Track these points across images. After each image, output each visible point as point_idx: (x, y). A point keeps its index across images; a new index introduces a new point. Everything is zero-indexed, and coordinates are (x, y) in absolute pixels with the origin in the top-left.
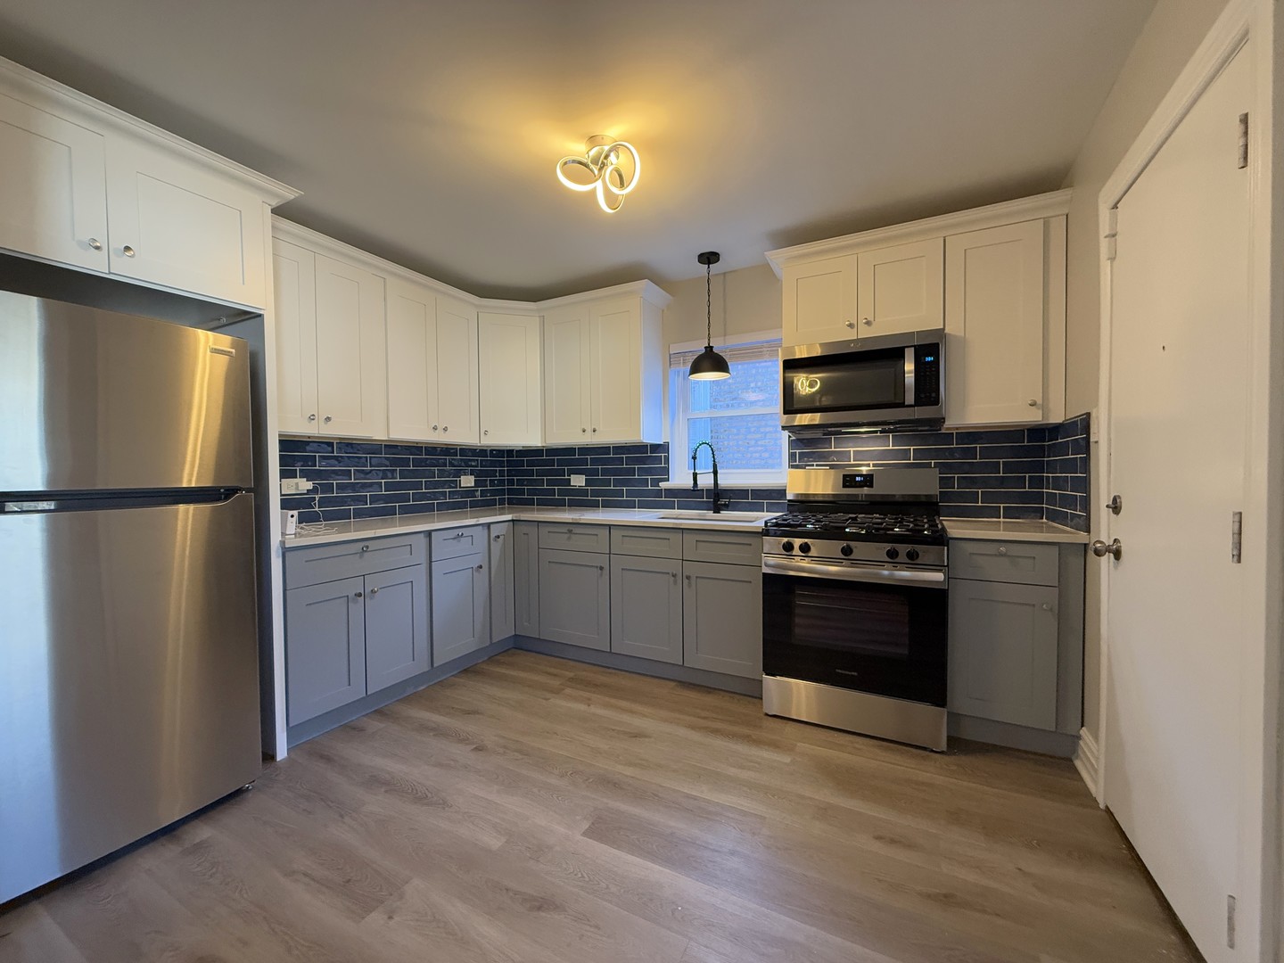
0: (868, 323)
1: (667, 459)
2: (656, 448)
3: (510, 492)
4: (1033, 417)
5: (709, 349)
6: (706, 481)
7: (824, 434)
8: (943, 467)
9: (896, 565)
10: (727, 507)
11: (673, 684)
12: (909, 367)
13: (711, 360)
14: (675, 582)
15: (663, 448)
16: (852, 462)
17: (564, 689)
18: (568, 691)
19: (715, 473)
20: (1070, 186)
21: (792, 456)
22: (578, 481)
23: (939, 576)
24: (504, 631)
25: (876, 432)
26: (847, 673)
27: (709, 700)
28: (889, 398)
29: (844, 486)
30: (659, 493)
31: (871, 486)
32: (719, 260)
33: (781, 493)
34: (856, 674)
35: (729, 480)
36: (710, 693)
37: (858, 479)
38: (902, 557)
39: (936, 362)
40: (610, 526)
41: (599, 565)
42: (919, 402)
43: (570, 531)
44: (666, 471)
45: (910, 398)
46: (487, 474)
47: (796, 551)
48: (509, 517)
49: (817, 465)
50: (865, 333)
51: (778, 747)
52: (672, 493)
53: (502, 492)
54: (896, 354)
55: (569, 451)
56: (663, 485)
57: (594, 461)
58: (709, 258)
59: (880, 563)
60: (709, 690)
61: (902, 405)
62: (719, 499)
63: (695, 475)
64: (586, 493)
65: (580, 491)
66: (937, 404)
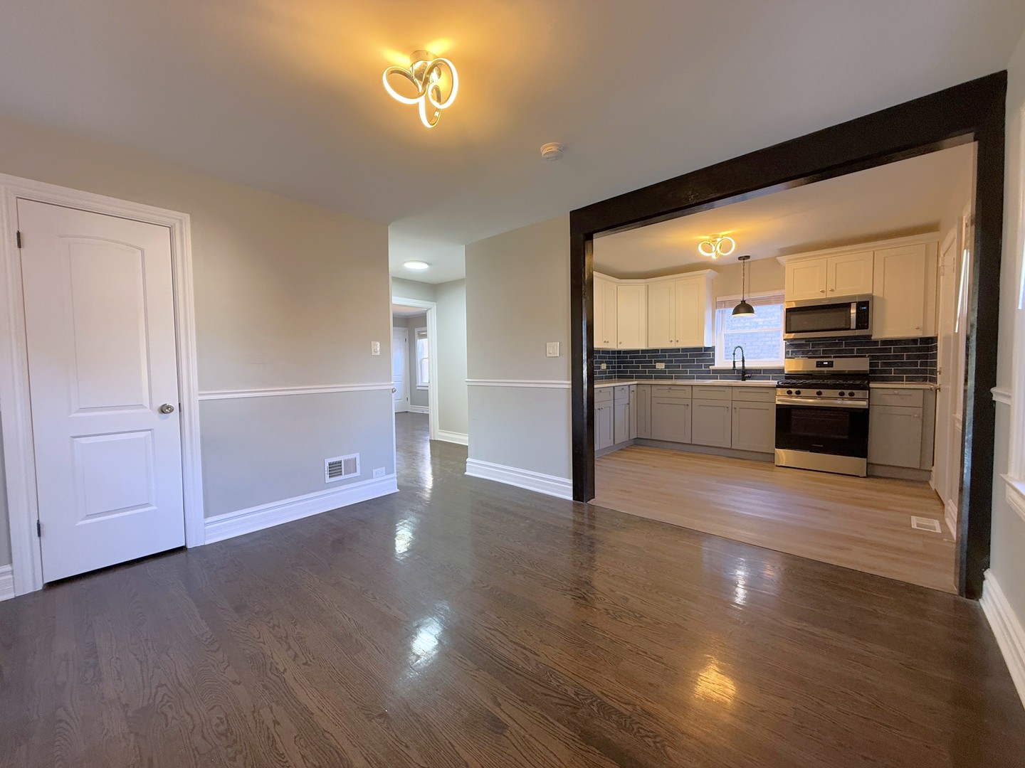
0: (832, 290)
1: (714, 355)
2: (707, 349)
3: (619, 372)
4: (919, 334)
5: (743, 302)
6: (739, 365)
8: (872, 358)
9: (843, 399)
10: (749, 378)
12: (853, 311)
13: (744, 308)
14: (728, 411)
15: (712, 349)
16: (821, 355)
19: (743, 361)
20: (938, 231)
21: (787, 353)
22: (660, 366)
23: (864, 404)
24: (634, 436)
26: (818, 446)
28: (843, 326)
29: (817, 367)
30: (708, 372)
31: (832, 366)
32: (749, 258)
33: (781, 370)
34: (821, 446)
35: (749, 364)
37: (825, 363)
38: (847, 395)
39: (867, 310)
40: (692, 386)
41: (686, 404)
42: (858, 327)
43: (670, 389)
44: (713, 361)
45: (853, 325)
46: (611, 363)
47: (794, 394)
48: (636, 382)
49: (801, 357)
50: (831, 295)
52: (716, 371)
53: (614, 372)
54: (847, 306)
55: (656, 351)
56: (711, 367)
57: (670, 356)
58: (744, 258)
59: (836, 399)
61: (849, 329)
62: (744, 374)
63: (734, 362)
64: (665, 372)
65: (661, 371)
66: (868, 328)
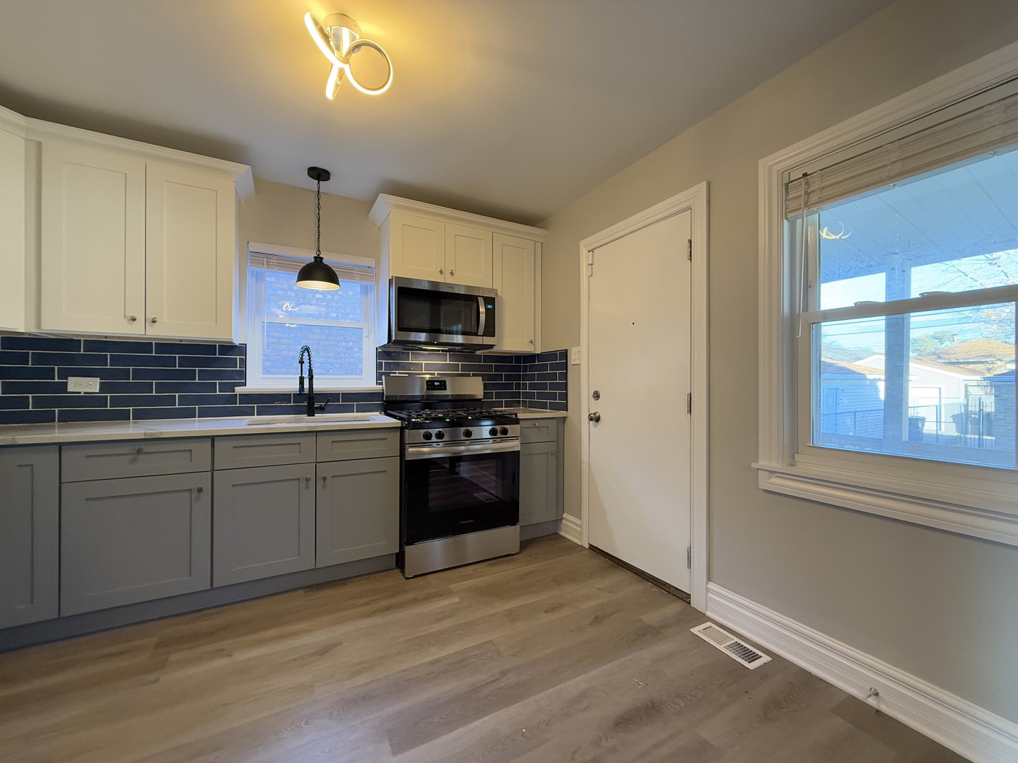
0: (452, 273)
1: (244, 362)
2: (232, 348)
4: (531, 349)
5: (318, 259)
7: (404, 349)
9: (496, 440)
10: (322, 410)
11: (302, 592)
12: (482, 309)
13: (317, 270)
15: (242, 350)
16: (424, 372)
17: (167, 659)
18: (174, 657)
19: (311, 377)
20: (547, 227)
21: (379, 365)
22: (83, 385)
25: (439, 350)
26: (467, 522)
27: (350, 589)
29: (428, 389)
30: (232, 399)
32: (329, 179)
34: (472, 521)
36: (344, 584)
37: (436, 384)
38: (499, 434)
39: (494, 310)
42: (486, 333)
44: (242, 375)
45: (481, 330)
47: (434, 439)
49: (399, 373)
50: (449, 279)
51: (441, 596)
52: (248, 398)
56: (239, 390)
57: (117, 361)
58: (319, 174)
59: (487, 440)
60: (342, 582)
61: (476, 334)
64: (103, 401)
65: (88, 399)
66: (494, 336)
